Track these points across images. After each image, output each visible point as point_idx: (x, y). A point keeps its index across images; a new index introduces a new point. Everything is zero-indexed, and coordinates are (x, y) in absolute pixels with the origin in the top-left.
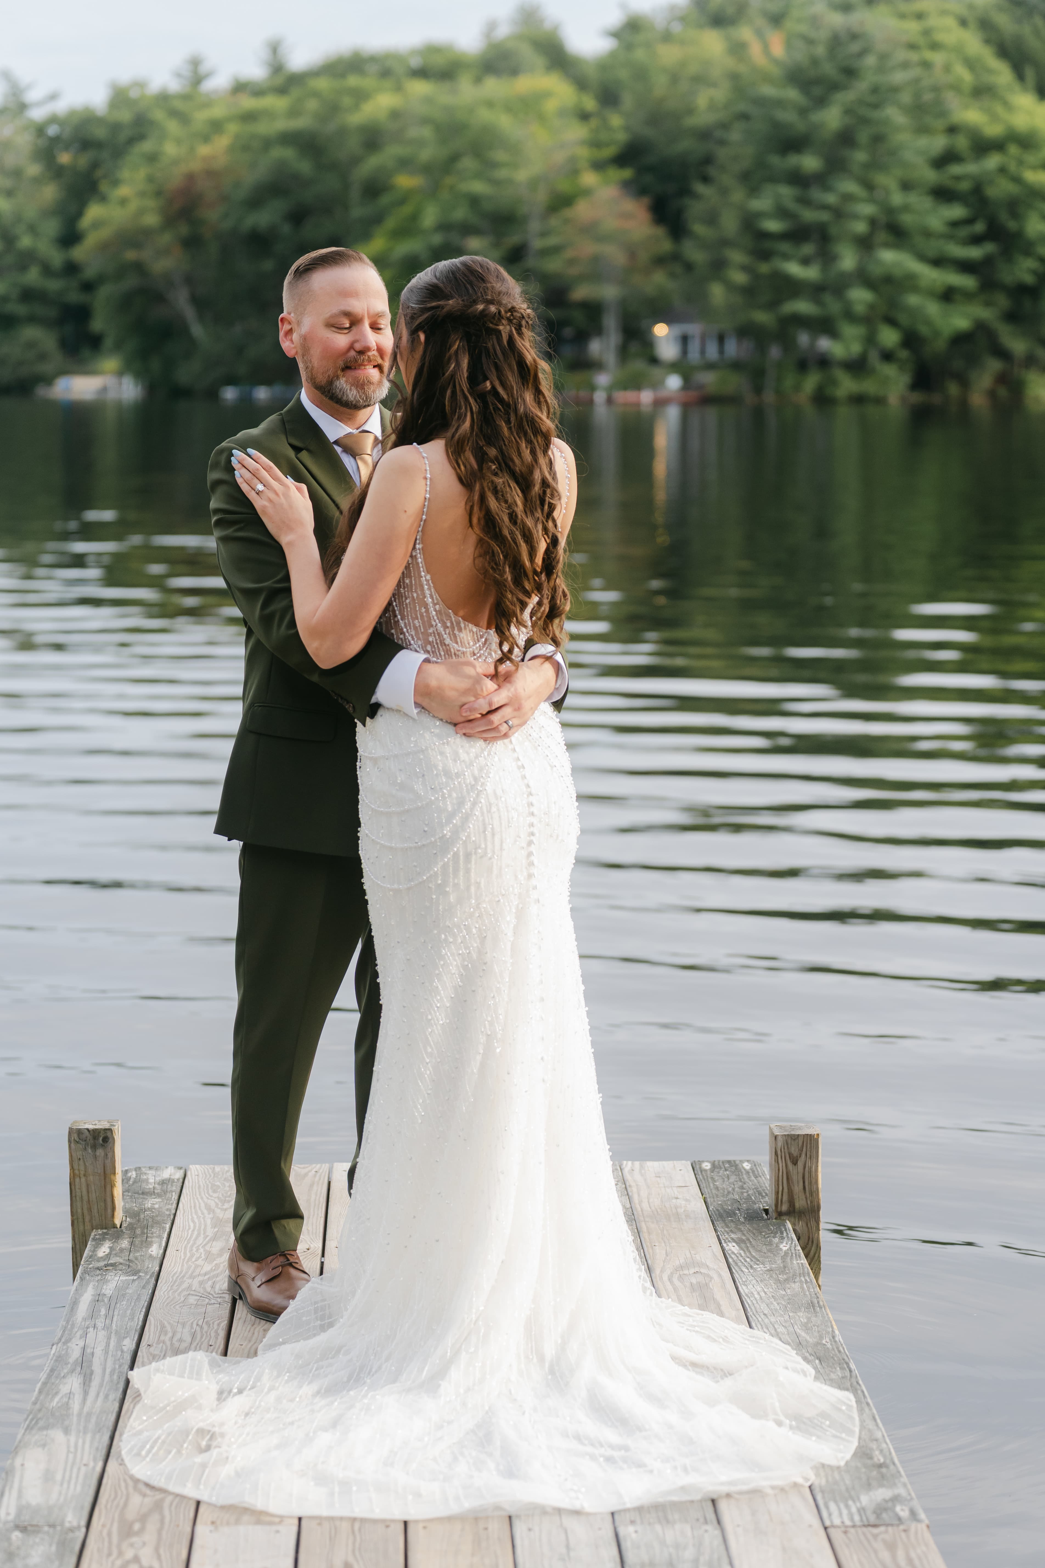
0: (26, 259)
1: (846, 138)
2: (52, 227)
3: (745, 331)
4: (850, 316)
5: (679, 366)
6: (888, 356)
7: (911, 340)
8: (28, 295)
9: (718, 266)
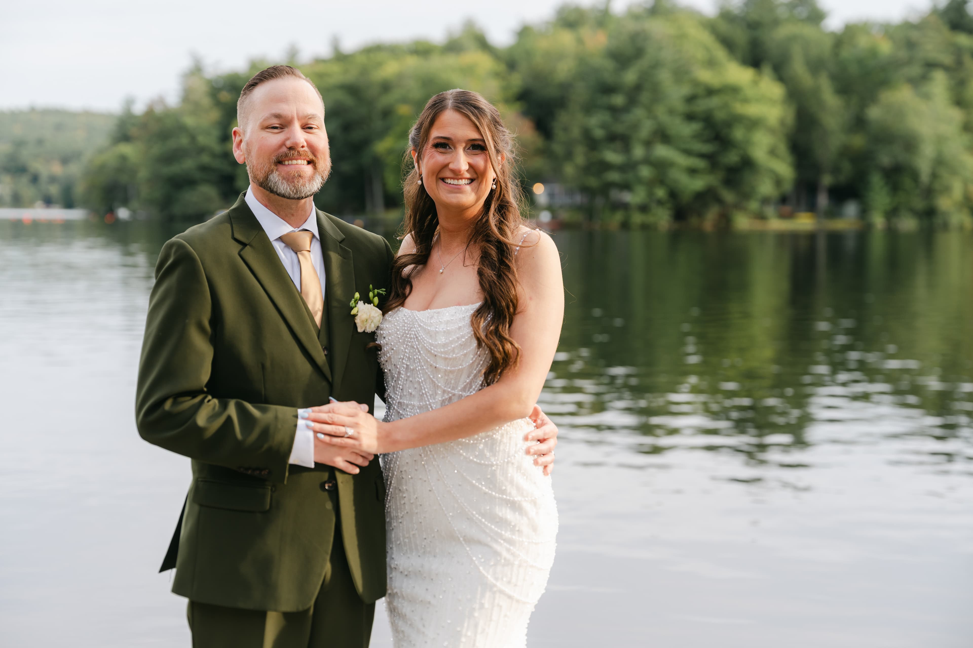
0: (202, 150)
1: (638, 88)
2: (216, 133)
3: (585, 190)
4: (640, 181)
5: (550, 208)
6: (660, 203)
7: (673, 194)
8: (204, 168)
9: (569, 156)
